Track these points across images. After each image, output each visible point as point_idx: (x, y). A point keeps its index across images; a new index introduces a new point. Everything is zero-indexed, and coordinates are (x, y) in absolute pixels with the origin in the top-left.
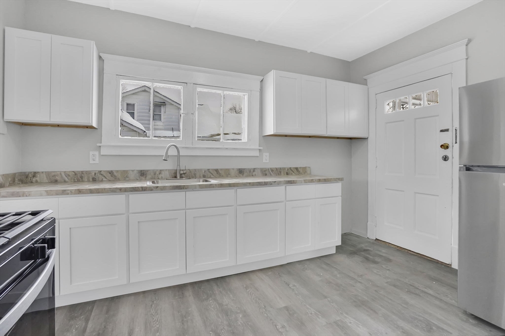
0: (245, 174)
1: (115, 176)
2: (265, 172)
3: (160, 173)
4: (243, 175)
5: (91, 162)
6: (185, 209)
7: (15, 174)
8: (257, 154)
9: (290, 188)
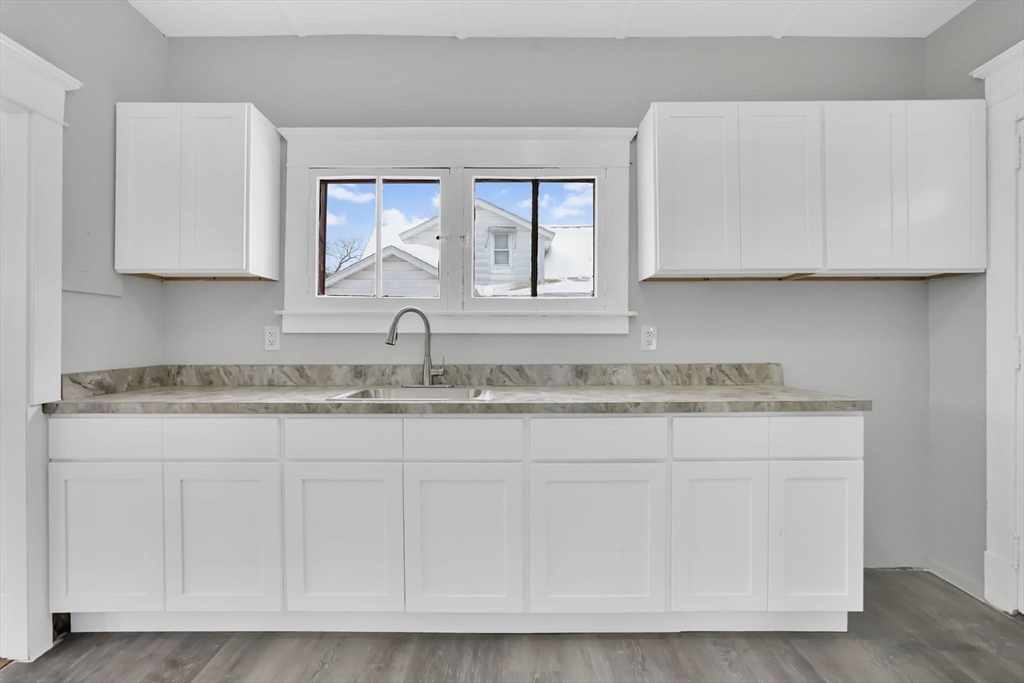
0: (592, 379)
1: (307, 376)
2: (645, 377)
3: (393, 373)
4: (585, 381)
5: (268, 347)
6: (403, 461)
7: (143, 370)
8: (623, 328)
9: (683, 421)
